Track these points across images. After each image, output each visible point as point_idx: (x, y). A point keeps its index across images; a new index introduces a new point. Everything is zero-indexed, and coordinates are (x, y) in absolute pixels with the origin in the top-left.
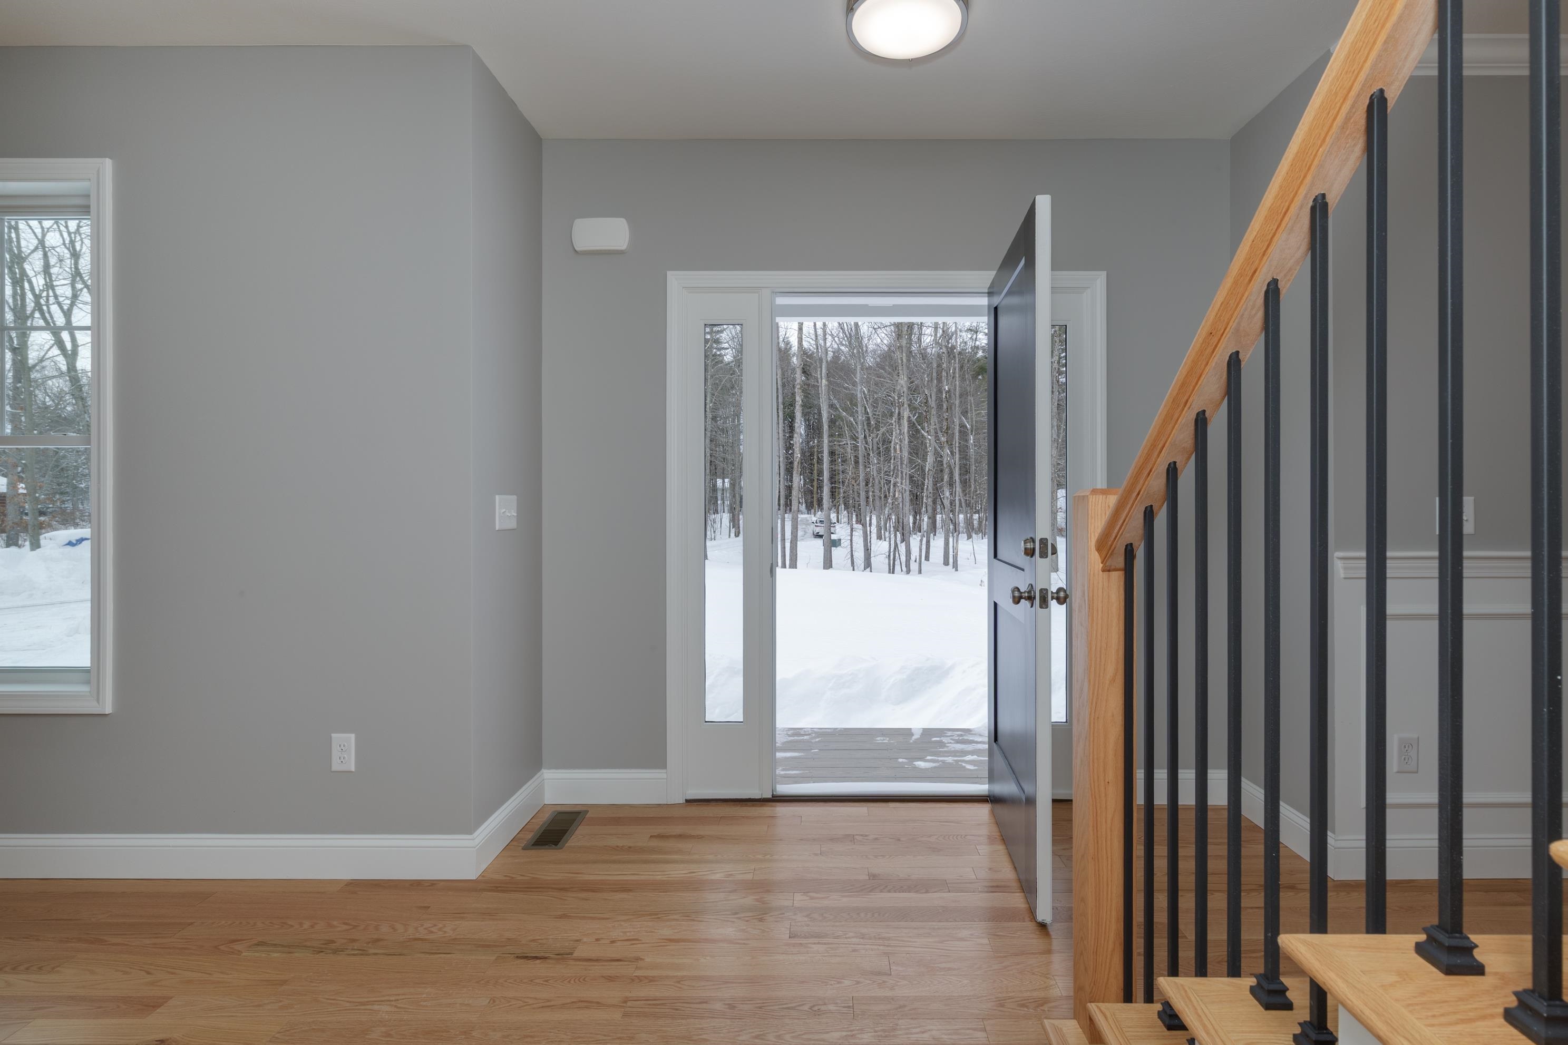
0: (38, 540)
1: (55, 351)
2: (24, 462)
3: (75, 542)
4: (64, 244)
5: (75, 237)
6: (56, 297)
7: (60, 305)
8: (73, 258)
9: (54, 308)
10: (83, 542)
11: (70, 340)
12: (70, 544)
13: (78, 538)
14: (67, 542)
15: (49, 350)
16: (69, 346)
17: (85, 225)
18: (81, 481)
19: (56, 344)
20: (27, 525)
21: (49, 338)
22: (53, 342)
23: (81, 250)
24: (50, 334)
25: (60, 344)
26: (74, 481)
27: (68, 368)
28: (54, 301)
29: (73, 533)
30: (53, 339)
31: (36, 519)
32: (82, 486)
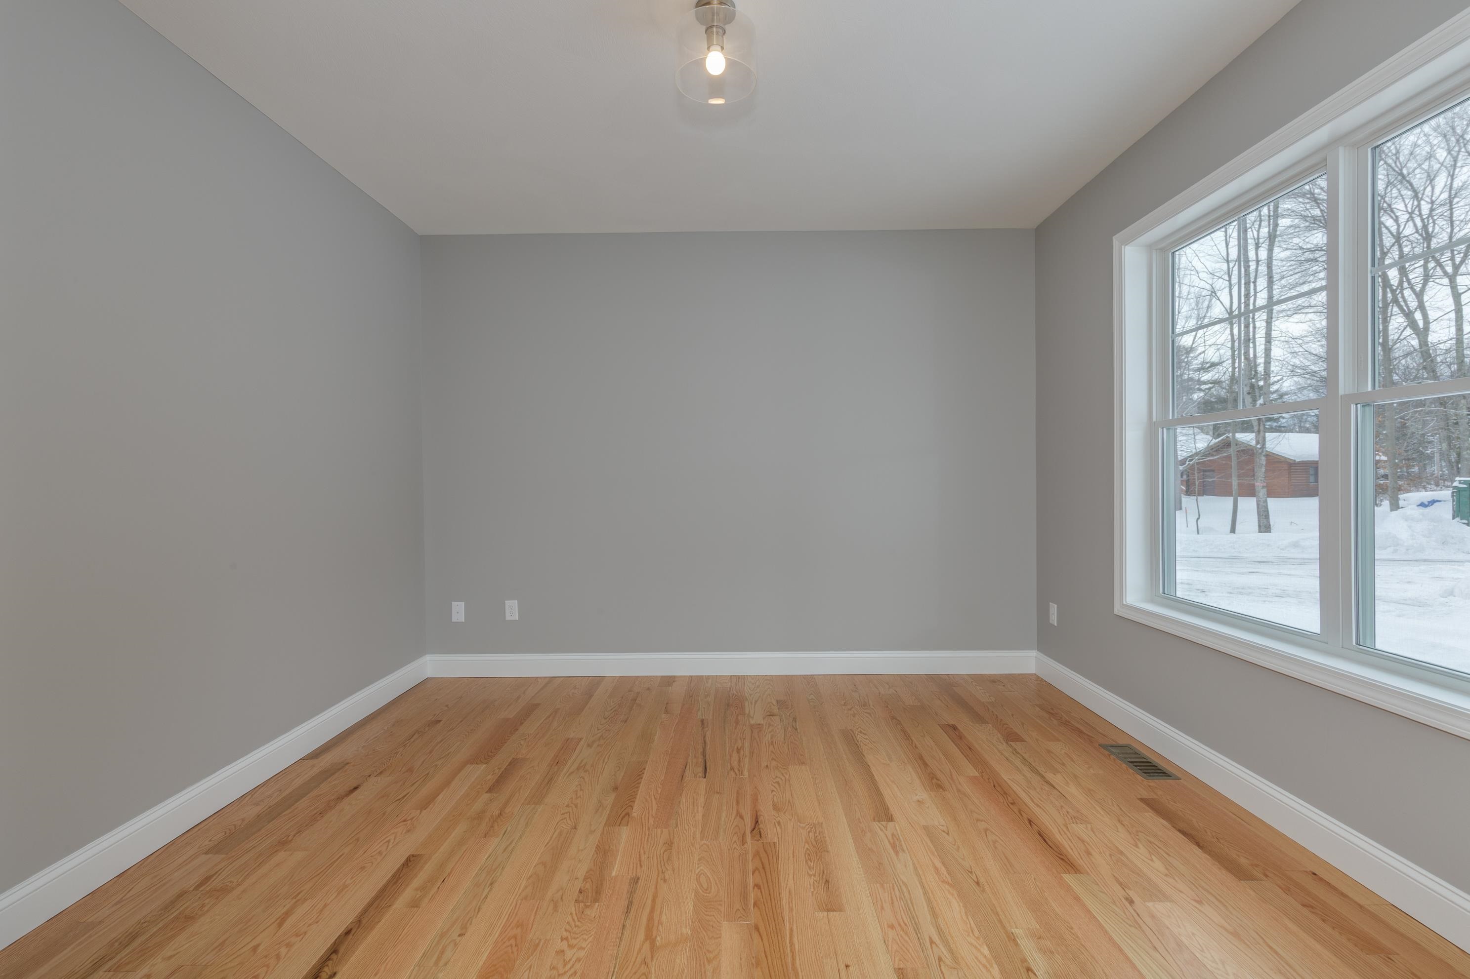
0: (1397, 500)
1: (1409, 331)
2: (1384, 432)
3: (1427, 503)
4: (1417, 232)
5: (1428, 221)
6: (1409, 281)
7: (1412, 288)
8: (1425, 242)
9: (1407, 293)
10: (1435, 504)
11: (1421, 318)
12: (1422, 505)
13: (1429, 500)
14: (1419, 503)
15: (1403, 331)
16: (1421, 324)
17: (1438, 206)
18: (1426, 447)
19: (1410, 326)
20: (1387, 487)
21: (1403, 320)
22: (1405, 324)
23: (1433, 231)
24: (1404, 317)
25: (1413, 324)
26: (1421, 448)
27: (1420, 344)
28: (1407, 286)
29: (1425, 495)
30: (1406, 321)
31: (1396, 483)
32: (1429, 452)
